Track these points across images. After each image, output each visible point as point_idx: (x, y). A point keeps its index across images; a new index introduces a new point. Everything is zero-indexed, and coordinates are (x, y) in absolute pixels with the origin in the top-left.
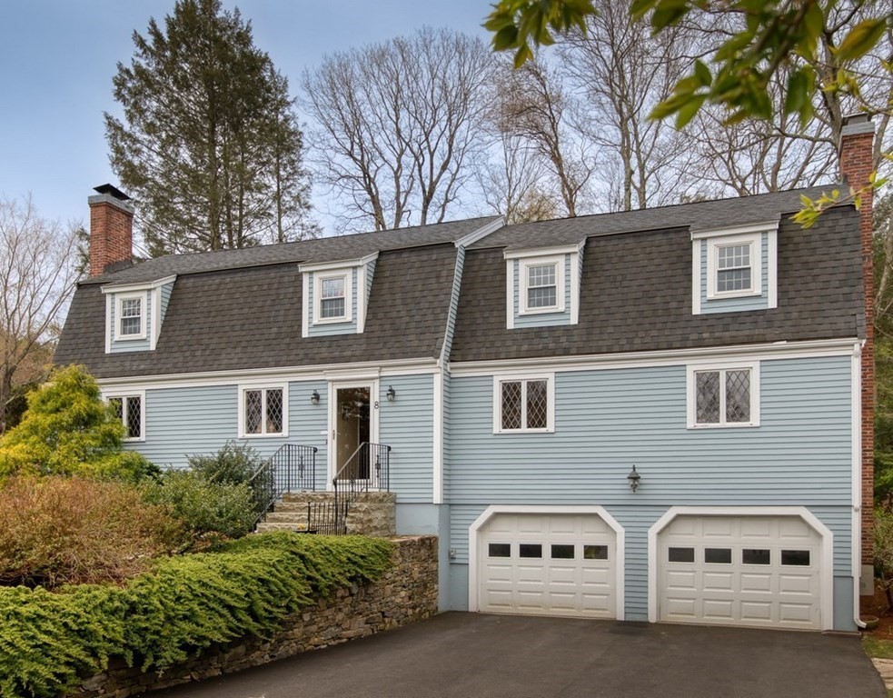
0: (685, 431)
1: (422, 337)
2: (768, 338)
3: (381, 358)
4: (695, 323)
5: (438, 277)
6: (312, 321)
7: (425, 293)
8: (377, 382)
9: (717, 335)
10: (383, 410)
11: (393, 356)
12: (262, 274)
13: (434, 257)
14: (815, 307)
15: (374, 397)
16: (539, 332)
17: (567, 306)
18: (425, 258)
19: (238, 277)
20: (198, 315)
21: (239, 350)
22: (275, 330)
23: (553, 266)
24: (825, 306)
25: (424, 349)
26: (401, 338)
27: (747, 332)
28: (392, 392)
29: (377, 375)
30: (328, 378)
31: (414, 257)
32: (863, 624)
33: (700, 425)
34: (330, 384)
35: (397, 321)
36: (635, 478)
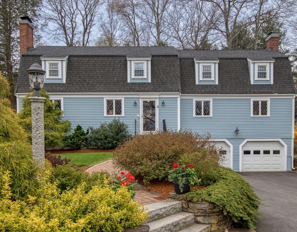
0: (250, 118)
1: (172, 85)
2: (273, 92)
3: (160, 91)
4: (252, 87)
5: (174, 66)
6: (131, 77)
7: (171, 71)
8: (158, 99)
9: (259, 90)
10: (160, 108)
11: (164, 91)
12: (106, 59)
13: (171, 59)
14: (283, 84)
15: (157, 104)
16: (207, 86)
17: (214, 79)
18: (168, 59)
19: (96, 59)
20: (82, 71)
21: (102, 85)
22: (116, 79)
23: (210, 66)
24: (285, 85)
25: (174, 89)
26: (165, 85)
27: (267, 90)
28: (163, 103)
29: (158, 97)
30: (140, 97)
31: (164, 59)
32: (294, 169)
33: (254, 116)
34: (140, 99)
35: (162, 79)
36: (237, 131)
